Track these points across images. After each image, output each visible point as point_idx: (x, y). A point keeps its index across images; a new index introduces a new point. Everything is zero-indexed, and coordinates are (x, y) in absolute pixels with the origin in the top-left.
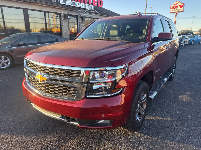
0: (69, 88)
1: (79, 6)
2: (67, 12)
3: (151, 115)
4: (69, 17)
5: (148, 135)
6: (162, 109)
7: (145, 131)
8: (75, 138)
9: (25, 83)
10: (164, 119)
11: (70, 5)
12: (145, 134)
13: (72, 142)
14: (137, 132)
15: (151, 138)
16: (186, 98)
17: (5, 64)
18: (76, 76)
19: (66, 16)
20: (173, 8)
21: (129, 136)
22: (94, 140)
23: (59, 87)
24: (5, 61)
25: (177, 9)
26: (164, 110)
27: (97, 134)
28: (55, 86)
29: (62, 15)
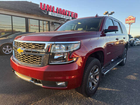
0: (38, 57)
1: (62, 17)
2: (54, 21)
3: (104, 87)
4: (55, 24)
5: (99, 100)
6: (113, 83)
7: (97, 97)
8: (42, 98)
9: (13, 57)
10: (113, 90)
11: (56, 16)
12: (97, 100)
13: (40, 101)
14: (90, 97)
15: (100, 102)
16: (132, 77)
17: (8, 51)
18: (42, 48)
19: (53, 23)
20: (128, 20)
21: (83, 100)
22: (56, 101)
23: (31, 57)
24: (9, 49)
25: (130, 21)
26: (114, 84)
27: (59, 97)
28: (28, 57)
29: (50, 22)
